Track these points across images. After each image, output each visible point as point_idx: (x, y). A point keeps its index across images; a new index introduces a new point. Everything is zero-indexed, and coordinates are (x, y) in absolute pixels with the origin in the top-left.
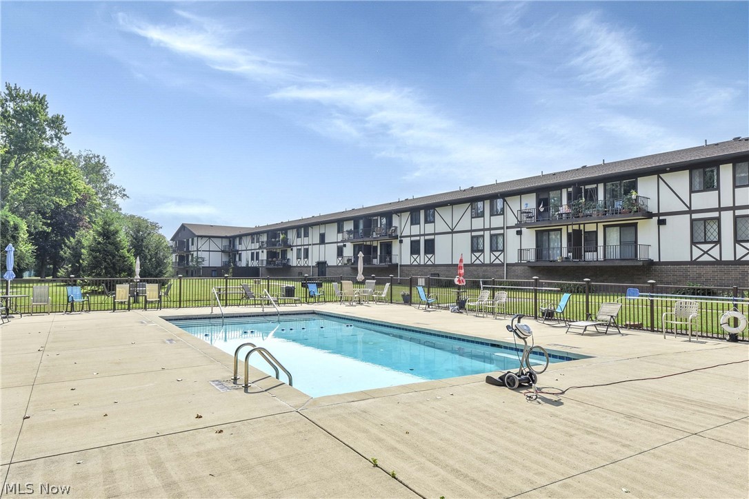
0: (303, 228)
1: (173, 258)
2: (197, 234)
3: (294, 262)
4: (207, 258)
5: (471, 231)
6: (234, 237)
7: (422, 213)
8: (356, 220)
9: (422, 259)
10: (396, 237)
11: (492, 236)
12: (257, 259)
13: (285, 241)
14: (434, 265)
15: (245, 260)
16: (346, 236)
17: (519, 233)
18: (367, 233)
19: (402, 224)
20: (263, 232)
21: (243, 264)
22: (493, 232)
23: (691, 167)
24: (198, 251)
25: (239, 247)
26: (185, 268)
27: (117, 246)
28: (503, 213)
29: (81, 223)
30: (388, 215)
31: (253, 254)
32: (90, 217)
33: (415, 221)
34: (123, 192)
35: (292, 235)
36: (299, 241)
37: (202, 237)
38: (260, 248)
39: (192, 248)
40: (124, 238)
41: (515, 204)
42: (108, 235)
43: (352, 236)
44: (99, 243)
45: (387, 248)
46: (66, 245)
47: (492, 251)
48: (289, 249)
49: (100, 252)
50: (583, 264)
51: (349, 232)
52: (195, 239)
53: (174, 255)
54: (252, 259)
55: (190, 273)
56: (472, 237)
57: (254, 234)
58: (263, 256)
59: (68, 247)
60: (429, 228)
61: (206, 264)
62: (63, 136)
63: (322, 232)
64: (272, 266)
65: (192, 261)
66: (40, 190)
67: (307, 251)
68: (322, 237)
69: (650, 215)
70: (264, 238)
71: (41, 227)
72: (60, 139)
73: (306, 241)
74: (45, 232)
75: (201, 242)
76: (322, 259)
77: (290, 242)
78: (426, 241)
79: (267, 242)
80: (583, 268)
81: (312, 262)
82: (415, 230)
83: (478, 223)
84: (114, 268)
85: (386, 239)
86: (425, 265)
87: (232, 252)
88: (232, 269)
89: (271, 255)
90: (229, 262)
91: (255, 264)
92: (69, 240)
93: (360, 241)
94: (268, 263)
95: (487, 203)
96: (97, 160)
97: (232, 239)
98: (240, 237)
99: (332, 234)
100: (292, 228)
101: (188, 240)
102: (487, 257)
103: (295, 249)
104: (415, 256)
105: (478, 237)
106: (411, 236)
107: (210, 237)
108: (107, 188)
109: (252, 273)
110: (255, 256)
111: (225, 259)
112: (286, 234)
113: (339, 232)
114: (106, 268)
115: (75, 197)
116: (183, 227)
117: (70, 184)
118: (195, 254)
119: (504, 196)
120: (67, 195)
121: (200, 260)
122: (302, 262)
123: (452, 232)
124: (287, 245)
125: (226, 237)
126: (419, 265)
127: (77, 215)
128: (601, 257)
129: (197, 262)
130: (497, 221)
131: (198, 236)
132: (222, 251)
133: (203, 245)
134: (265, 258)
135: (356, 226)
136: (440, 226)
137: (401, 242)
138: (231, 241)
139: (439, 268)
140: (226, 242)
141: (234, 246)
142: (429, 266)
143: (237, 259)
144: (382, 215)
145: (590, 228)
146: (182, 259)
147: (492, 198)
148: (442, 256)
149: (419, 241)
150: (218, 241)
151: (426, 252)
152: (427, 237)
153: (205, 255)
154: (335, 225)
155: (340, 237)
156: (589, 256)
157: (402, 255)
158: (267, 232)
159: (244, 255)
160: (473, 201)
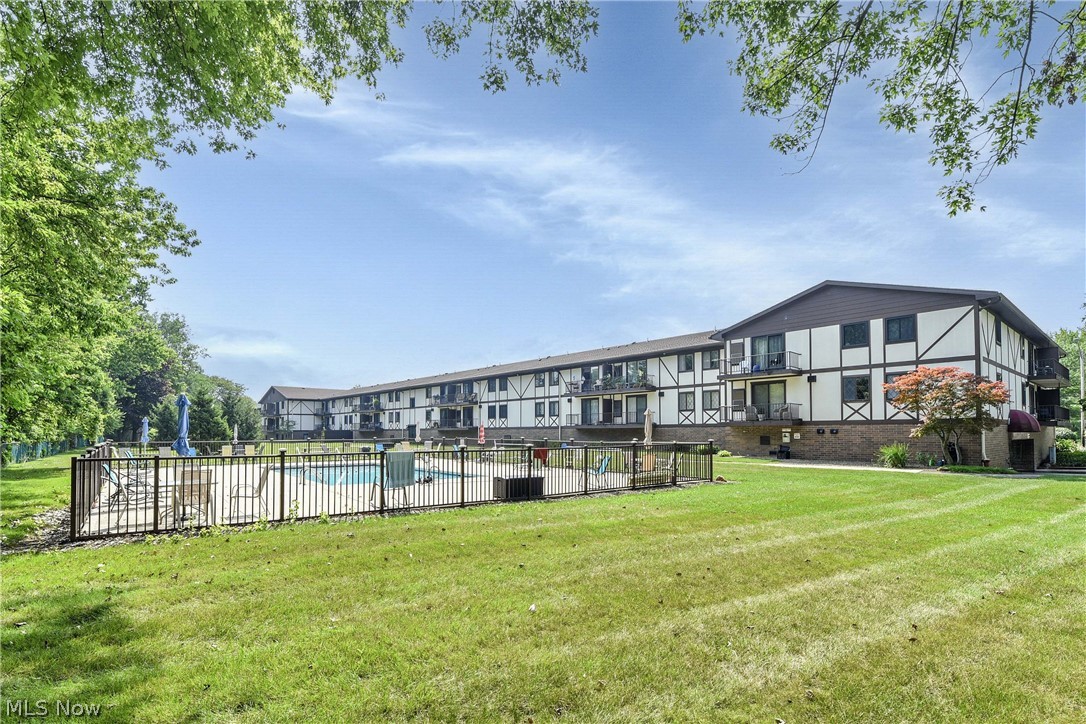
0: (395, 393)
1: (262, 422)
2: (287, 397)
3: (386, 425)
4: (298, 422)
5: (535, 398)
6: (327, 401)
7: (497, 381)
8: (442, 386)
9: (498, 422)
10: (476, 403)
11: (550, 403)
12: (351, 422)
13: (378, 405)
14: (507, 428)
15: (338, 424)
16: (433, 401)
17: (570, 401)
18: (452, 399)
19: (481, 391)
20: (356, 396)
21: (336, 427)
22: (551, 400)
23: (679, 353)
24: (288, 414)
25: (332, 411)
26: (274, 432)
27: (212, 414)
28: (557, 383)
29: (164, 388)
30: (469, 383)
31: (346, 417)
32: (173, 381)
33: (491, 389)
34: (205, 352)
35: (384, 399)
36: (390, 405)
37: (293, 400)
38: (353, 411)
39: (282, 411)
40: (217, 407)
41: (566, 376)
42: (202, 403)
43: (439, 401)
44: (195, 411)
45: (469, 413)
46: (153, 411)
47: (550, 416)
48: (381, 413)
49: (195, 419)
50: (614, 427)
51: (436, 397)
52: (286, 402)
53: (263, 419)
54: (346, 423)
55: (281, 436)
56: (536, 404)
57: (347, 398)
58: (357, 420)
59: (155, 413)
60: (503, 395)
61: (297, 428)
62: (147, 302)
63: (412, 396)
64: (364, 430)
65: (282, 424)
66: (125, 357)
67: (398, 414)
68: (413, 401)
69: (653, 389)
70: (357, 402)
71: (125, 393)
72: (145, 306)
73: (398, 405)
74: (129, 398)
75: (292, 405)
76: (412, 423)
77: (382, 406)
78: (500, 406)
79: (361, 406)
80: (613, 430)
81: (403, 425)
82: (492, 396)
83: (540, 392)
84: (209, 433)
85: (467, 405)
86: (500, 428)
87: (325, 416)
88: (325, 432)
89: (365, 418)
90: (323, 425)
91: (348, 427)
92: (156, 406)
93: (445, 406)
94: (362, 426)
95: (547, 374)
96: (176, 317)
97: (325, 402)
98: (334, 400)
99: (421, 399)
100: (384, 392)
101: (278, 404)
102: (547, 421)
103: (387, 413)
104: (492, 420)
105: (540, 404)
106: (488, 402)
107: (301, 400)
108: (189, 349)
109: (345, 436)
110: (348, 420)
111: (318, 422)
112: (378, 398)
113: (427, 397)
114: (201, 433)
115: (161, 362)
116: (272, 390)
117: (155, 350)
118: (286, 418)
119: (559, 369)
120: (152, 362)
121: (290, 424)
122: (394, 426)
123: (521, 399)
124: (380, 409)
125: (318, 400)
126: (495, 428)
127: (160, 380)
128: (624, 422)
129: (288, 426)
130: (554, 391)
131: (289, 400)
132: (315, 415)
133: (294, 408)
134: (358, 421)
135: (442, 392)
136: (512, 393)
137: (480, 407)
138: (324, 406)
139: (511, 431)
140: (318, 406)
141: (327, 409)
142: (503, 428)
143: (331, 423)
144: (464, 382)
145: (617, 398)
146: (272, 423)
147: (550, 370)
148: (513, 421)
149: (495, 407)
150: (310, 405)
151: (500, 417)
152: (501, 403)
153: (296, 419)
154: (424, 390)
155: (428, 402)
156: (618, 420)
157: (481, 418)
158: (360, 395)
159: (337, 417)
160: (537, 372)
